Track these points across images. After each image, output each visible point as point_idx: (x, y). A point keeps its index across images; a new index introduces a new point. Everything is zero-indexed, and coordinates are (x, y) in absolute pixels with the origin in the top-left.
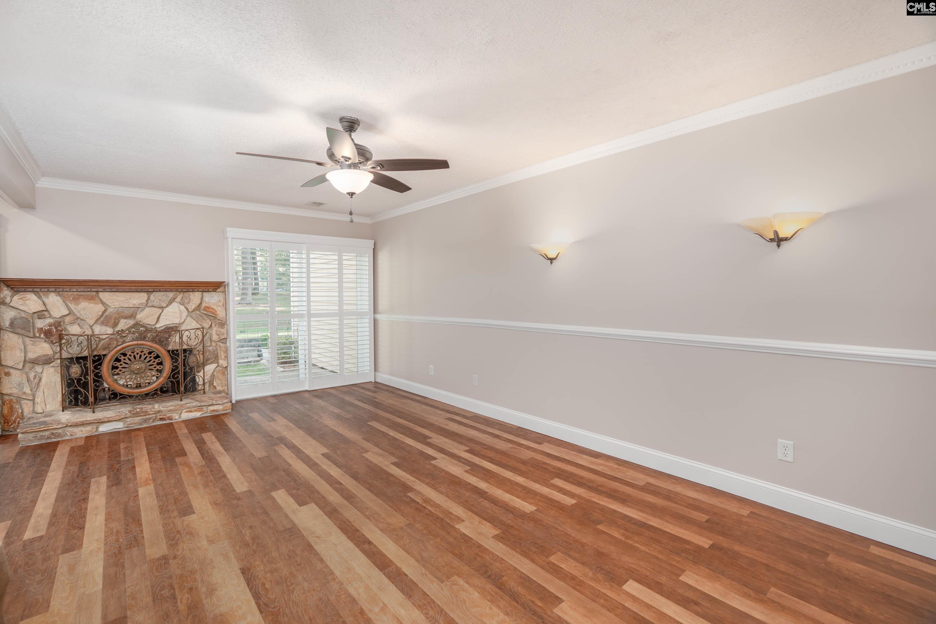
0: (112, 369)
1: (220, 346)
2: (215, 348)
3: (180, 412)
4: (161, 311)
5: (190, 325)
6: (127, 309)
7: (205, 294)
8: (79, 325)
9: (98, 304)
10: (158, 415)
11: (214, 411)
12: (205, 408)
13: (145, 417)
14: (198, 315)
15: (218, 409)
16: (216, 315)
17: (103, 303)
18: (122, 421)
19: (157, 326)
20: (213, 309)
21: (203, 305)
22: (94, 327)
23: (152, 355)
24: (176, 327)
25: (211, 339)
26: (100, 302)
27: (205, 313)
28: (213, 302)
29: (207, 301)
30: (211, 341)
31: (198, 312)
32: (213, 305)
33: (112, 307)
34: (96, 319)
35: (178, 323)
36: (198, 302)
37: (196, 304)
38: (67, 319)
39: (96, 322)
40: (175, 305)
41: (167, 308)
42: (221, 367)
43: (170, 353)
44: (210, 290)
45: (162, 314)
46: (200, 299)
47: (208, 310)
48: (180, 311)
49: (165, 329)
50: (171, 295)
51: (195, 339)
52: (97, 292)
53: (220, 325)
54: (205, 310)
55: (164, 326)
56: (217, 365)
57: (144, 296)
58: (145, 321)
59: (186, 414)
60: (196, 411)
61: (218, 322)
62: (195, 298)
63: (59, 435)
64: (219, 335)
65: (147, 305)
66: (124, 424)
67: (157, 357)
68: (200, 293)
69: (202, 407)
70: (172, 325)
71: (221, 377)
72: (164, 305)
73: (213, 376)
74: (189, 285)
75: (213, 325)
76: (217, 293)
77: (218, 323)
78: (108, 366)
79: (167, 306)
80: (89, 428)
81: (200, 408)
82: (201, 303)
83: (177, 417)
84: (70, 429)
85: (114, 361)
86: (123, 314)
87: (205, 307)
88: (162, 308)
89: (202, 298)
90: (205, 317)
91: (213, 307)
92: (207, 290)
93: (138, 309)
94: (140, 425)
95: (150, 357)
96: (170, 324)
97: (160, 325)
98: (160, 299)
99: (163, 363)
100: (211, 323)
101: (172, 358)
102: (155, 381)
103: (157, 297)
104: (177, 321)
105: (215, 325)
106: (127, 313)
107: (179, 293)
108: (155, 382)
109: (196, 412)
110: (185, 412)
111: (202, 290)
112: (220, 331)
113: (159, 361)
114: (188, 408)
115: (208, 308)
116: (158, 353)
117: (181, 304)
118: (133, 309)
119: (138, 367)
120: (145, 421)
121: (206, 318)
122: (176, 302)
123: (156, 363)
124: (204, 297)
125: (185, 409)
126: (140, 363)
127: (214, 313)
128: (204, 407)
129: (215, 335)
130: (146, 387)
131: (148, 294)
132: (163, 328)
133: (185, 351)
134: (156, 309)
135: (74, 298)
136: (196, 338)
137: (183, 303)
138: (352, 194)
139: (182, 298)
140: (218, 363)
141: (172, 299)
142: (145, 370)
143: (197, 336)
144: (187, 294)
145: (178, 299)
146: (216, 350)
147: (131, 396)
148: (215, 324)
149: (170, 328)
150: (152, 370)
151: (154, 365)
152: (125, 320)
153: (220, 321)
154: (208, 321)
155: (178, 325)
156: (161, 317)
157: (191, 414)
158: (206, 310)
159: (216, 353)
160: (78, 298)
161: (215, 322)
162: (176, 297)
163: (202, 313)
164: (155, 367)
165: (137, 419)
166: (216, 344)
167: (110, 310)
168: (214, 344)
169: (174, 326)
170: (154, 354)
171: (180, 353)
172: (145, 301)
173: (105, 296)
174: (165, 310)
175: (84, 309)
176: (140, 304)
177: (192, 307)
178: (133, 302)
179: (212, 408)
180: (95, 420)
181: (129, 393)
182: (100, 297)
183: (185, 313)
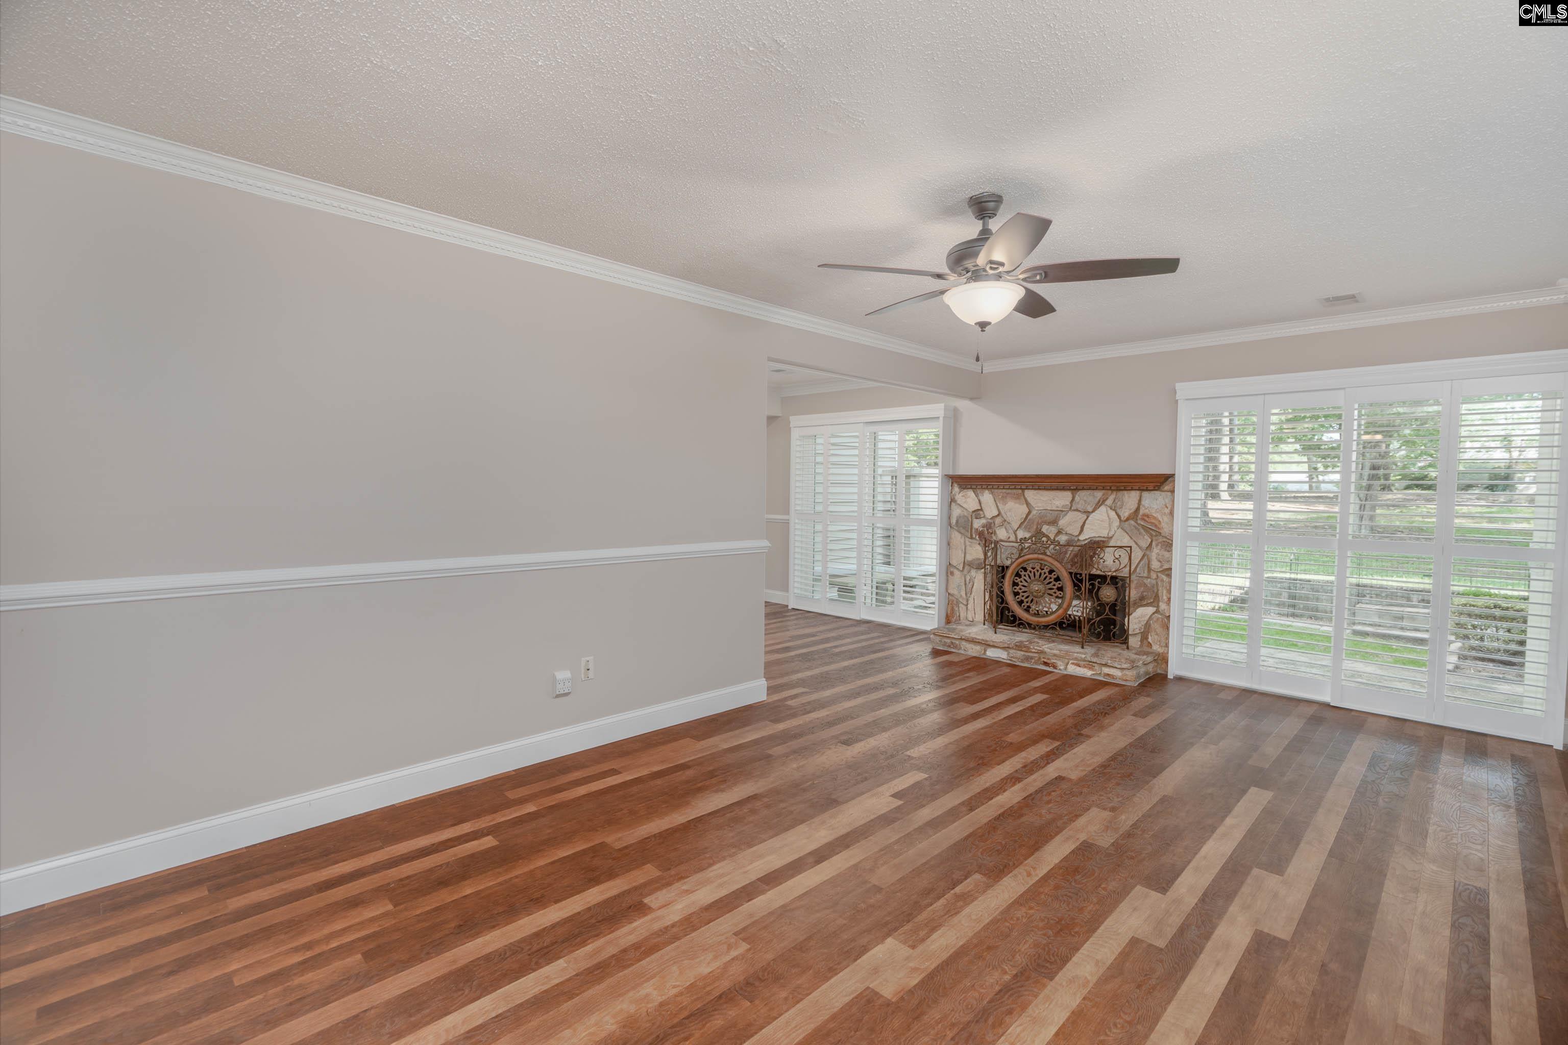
0: (1013, 586)
1: (1162, 581)
2: (1154, 582)
3: (1067, 661)
4: (1086, 517)
5: (1121, 541)
6: (1051, 512)
7: (1146, 494)
8: (1006, 529)
9: (1023, 504)
10: (1042, 656)
11: (1108, 675)
12: (1097, 667)
13: (1027, 654)
14: (1132, 528)
15: (1115, 674)
16: (1159, 528)
17: (1028, 504)
18: (1007, 651)
19: (1082, 538)
20: (1155, 518)
21: (1141, 512)
22: (1018, 532)
23: (1053, 576)
24: (1103, 542)
25: (1149, 567)
26: (1024, 502)
27: (1142, 523)
28: (1155, 507)
29: (1147, 505)
30: (1149, 570)
31: (1132, 522)
32: (1156, 512)
33: (1036, 508)
34: (1020, 522)
35: (1106, 536)
36: (1134, 507)
37: (1130, 509)
38: (998, 521)
39: (1020, 527)
40: (1103, 509)
41: (1093, 514)
42: (1161, 614)
43: (1072, 577)
44: (1149, 488)
45: (1087, 522)
46: (1137, 502)
47: (1147, 519)
48: (1109, 519)
49: (1089, 542)
50: (1099, 494)
51: (1114, 562)
52: (1023, 490)
53: (1164, 545)
54: (1143, 519)
55: (1089, 538)
56: (1155, 609)
57: (1068, 495)
58: (1068, 529)
59: (1074, 667)
60: (1085, 667)
61: (1161, 540)
62: (1130, 499)
63: (956, 647)
64: (1160, 561)
65: (1071, 508)
66: (1008, 654)
67: (1058, 579)
68: (1138, 492)
69: (1094, 664)
70: (1097, 539)
71: (1159, 630)
72: (1090, 509)
73: (1147, 626)
74: (1117, 480)
75: (1154, 543)
76: (1163, 493)
77: (1161, 543)
78: (1009, 581)
79: (1093, 511)
80: (978, 648)
81: (1090, 665)
82: (1138, 509)
83: (1062, 668)
84: (964, 643)
85: (1015, 576)
86: (1045, 519)
87: (1144, 515)
88: (1088, 513)
89: (1140, 501)
90: (1142, 531)
91: (1155, 516)
92: (1145, 488)
93: (1062, 512)
94: (1022, 662)
95: (1051, 578)
96: (1095, 537)
97: (1085, 537)
98: (1085, 501)
99: (1064, 589)
100: (1150, 540)
101: (1075, 585)
102: (1054, 610)
103: (1085, 498)
104: (1104, 533)
105: (1157, 545)
106: (1050, 517)
107: (1110, 492)
108: (1053, 613)
109: (1085, 669)
110: (1073, 664)
111: (1137, 488)
112: (1163, 556)
113: (1060, 586)
114: (1076, 659)
115: (1148, 516)
116: (1059, 574)
117: (1111, 509)
118: (1056, 512)
119: (1036, 589)
120: (1028, 659)
121: (1144, 533)
122: (1106, 505)
123: (1055, 587)
124: (1143, 499)
125: (1072, 659)
126: (1039, 583)
127: (1156, 526)
128: (1096, 665)
129: (1155, 560)
130: (1044, 616)
131: (1072, 494)
132: (1086, 542)
133: (1093, 577)
134: (1079, 514)
135: (1002, 497)
136: (1116, 560)
137: (1115, 507)
138: (983, 325)
139: (1114, 501)
140: (1158, 607)
141: (1102, 500)
142: (1044, 594)
143: (1117, 559)
144: (1120, 494)
145: (1109, 502)
146: (1155, 586)
147: (1029, 625)
148: (1156, 542)
149: (1095, 542)
150: (1051, 595)
151: (1053, 589)
152: (1048, 527)
153: (1165, 540)
154: (1146, 537)
155: (1106, 539)
156: (1086, 526)
157: (1078, 668)
158: (1145, 520)
159: (1156, 591)
160: (1006, 497)
161: (1156, 540)
162: (1107, 499)
163: (1139, 524)
164: (1055, 593)
165: (1020, 654)
166: (1157, 576)
167: (1034, 512)
168: (1154, 575)
169: (1101, 541)
170: (1055, 575)
171: (1084, 579)
172: (1068, 503)
173: (1030, 495)
174: (1092, 516)
175: (1010, 510)
176: (1063, 506)
177: (1125, 514)
178: (1056, 503)
179: (1106, 670)
180: (983, 640)
181: (1027, 619)
182: (1026, 496)
183: (1116, 523)
